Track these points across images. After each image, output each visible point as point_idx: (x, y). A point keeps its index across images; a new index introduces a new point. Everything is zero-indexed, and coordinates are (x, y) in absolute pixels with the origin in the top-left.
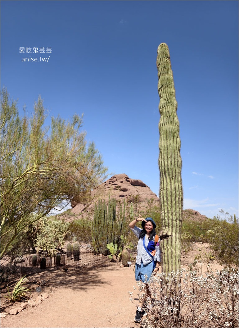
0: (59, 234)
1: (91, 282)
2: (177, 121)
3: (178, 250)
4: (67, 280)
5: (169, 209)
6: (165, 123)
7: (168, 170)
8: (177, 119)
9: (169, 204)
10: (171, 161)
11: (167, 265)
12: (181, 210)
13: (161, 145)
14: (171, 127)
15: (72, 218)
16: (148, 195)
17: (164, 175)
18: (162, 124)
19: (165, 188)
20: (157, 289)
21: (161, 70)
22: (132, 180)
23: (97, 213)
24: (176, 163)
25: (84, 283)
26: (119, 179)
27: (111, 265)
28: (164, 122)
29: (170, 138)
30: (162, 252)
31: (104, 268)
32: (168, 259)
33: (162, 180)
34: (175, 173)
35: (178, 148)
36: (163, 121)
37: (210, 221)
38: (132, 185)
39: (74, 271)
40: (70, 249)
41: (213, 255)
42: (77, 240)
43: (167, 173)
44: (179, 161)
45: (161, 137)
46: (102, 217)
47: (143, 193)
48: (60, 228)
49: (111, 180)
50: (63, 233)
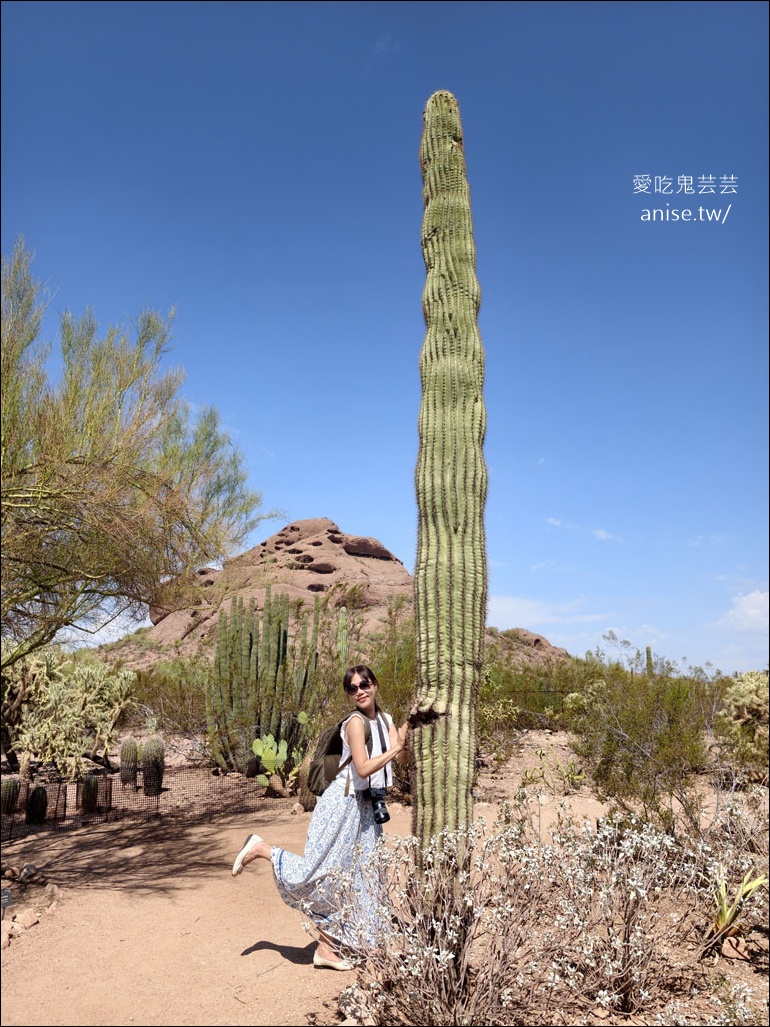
0: (97, 708)
1: (190, 865)
2: (478, 346)
3: (466, 760)
4: (113, 859)
5: (443, 629)
6: (439, 353)
7: (444, 503)
8: (477, 340)
9: (443, 613)
10: (454, 476)
11: (429, 808)
12: (478, 633)
13: (425, 422)
14: (458, 366)
15: (152, 658)
16: (395, 584)
17: (430, 519)
18: (431, 356)
19: (432, 562)
20: (392, 887)
21: (432, 179)
22: (351, 539)
23: (225, 640)
24: (470, 482)
25: (167, 868)
26: (307, 534)
27: (264, 807)
28: (437, 349)
29: (455, 400)
30: (416, 768)
31: (240, 816)
32: (433, 791)
33: (424, 535)
34: (466, 513)
35: (477, 435)
36: (433, 346)
37: (575, 667)
38: (349, 553)
39: (140, 831)
40: (130, 757)
41: (581, 771)
42: (160, 726)
43: (439, 514)
44: (479, 476)
45: (425, 397)
46: (242, 655)
47: (382, 577)
48: (101, 689)
49: (283, 538)
50: (111, 705)
